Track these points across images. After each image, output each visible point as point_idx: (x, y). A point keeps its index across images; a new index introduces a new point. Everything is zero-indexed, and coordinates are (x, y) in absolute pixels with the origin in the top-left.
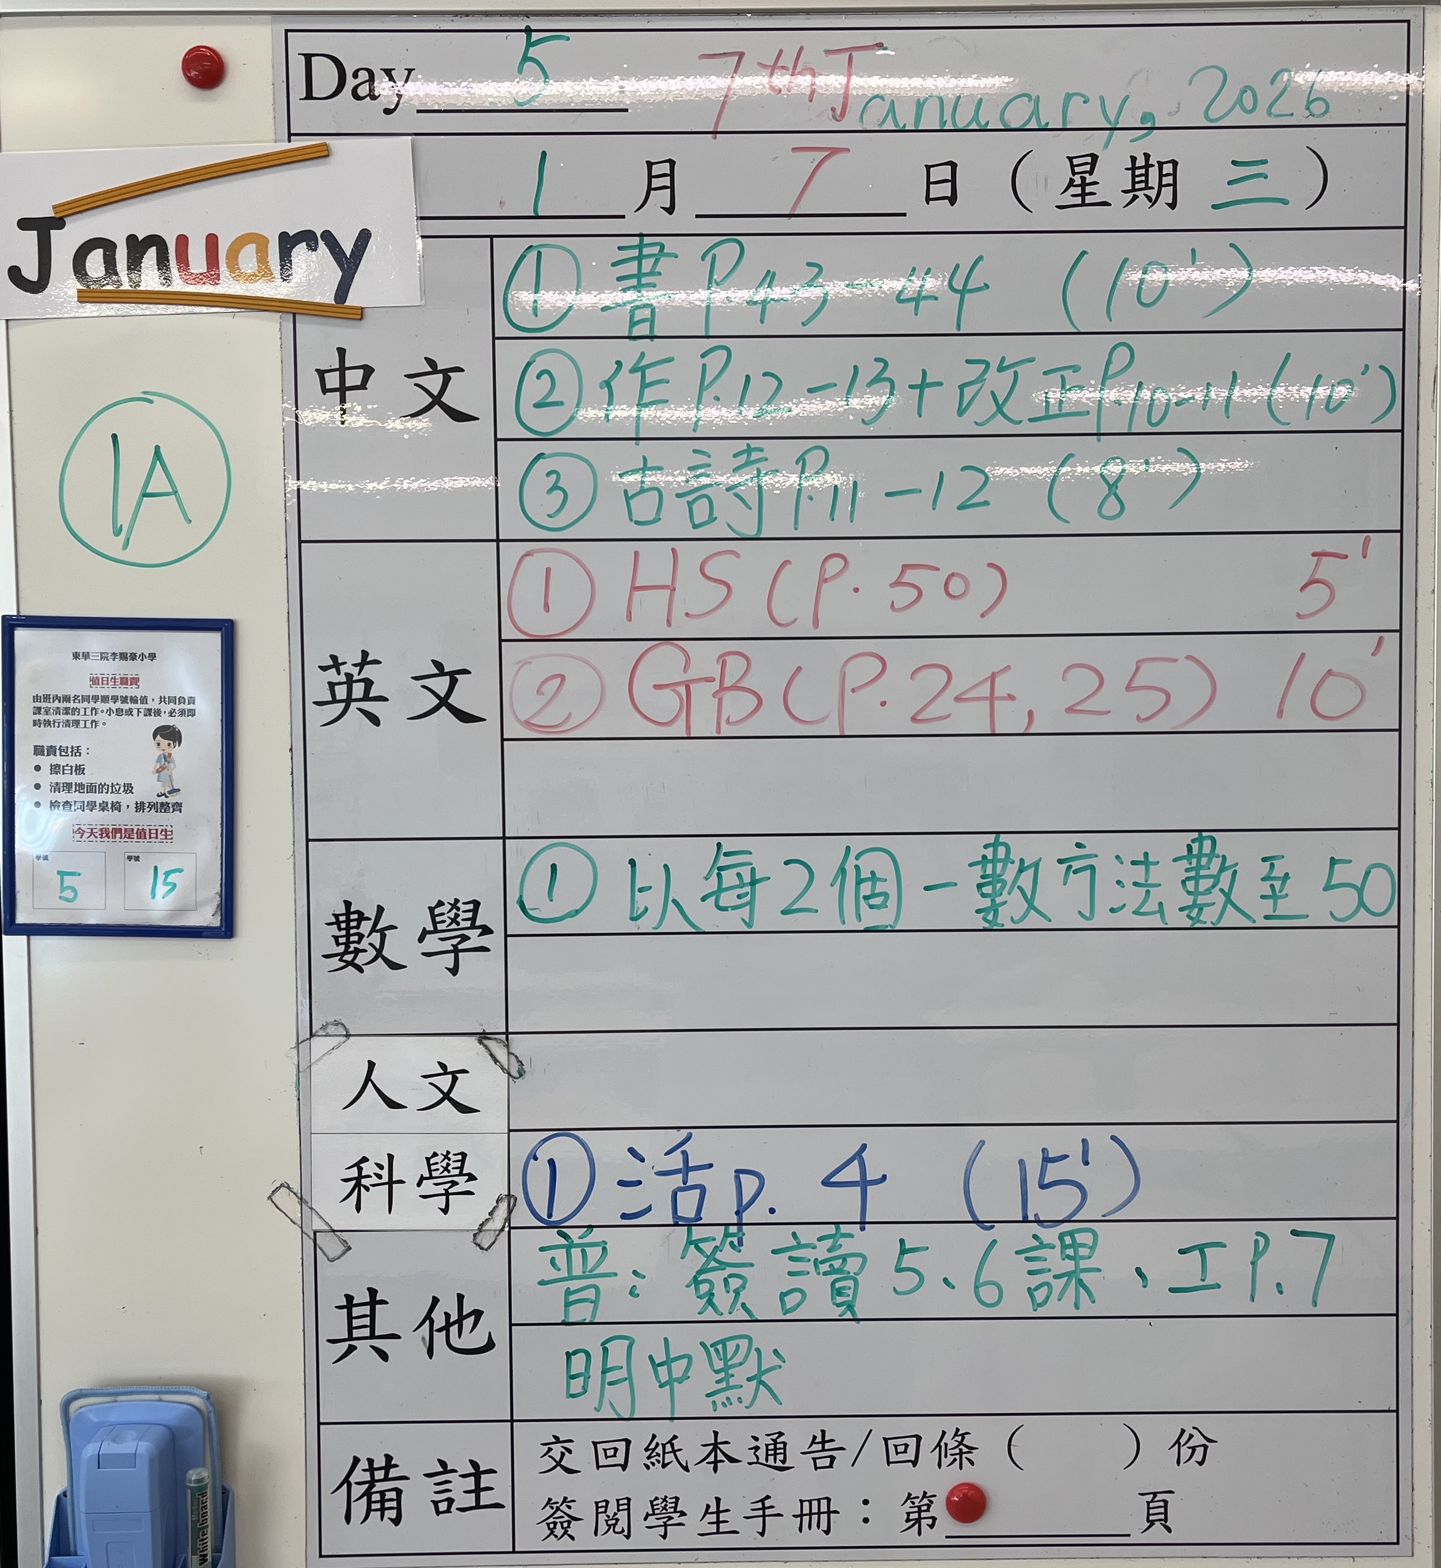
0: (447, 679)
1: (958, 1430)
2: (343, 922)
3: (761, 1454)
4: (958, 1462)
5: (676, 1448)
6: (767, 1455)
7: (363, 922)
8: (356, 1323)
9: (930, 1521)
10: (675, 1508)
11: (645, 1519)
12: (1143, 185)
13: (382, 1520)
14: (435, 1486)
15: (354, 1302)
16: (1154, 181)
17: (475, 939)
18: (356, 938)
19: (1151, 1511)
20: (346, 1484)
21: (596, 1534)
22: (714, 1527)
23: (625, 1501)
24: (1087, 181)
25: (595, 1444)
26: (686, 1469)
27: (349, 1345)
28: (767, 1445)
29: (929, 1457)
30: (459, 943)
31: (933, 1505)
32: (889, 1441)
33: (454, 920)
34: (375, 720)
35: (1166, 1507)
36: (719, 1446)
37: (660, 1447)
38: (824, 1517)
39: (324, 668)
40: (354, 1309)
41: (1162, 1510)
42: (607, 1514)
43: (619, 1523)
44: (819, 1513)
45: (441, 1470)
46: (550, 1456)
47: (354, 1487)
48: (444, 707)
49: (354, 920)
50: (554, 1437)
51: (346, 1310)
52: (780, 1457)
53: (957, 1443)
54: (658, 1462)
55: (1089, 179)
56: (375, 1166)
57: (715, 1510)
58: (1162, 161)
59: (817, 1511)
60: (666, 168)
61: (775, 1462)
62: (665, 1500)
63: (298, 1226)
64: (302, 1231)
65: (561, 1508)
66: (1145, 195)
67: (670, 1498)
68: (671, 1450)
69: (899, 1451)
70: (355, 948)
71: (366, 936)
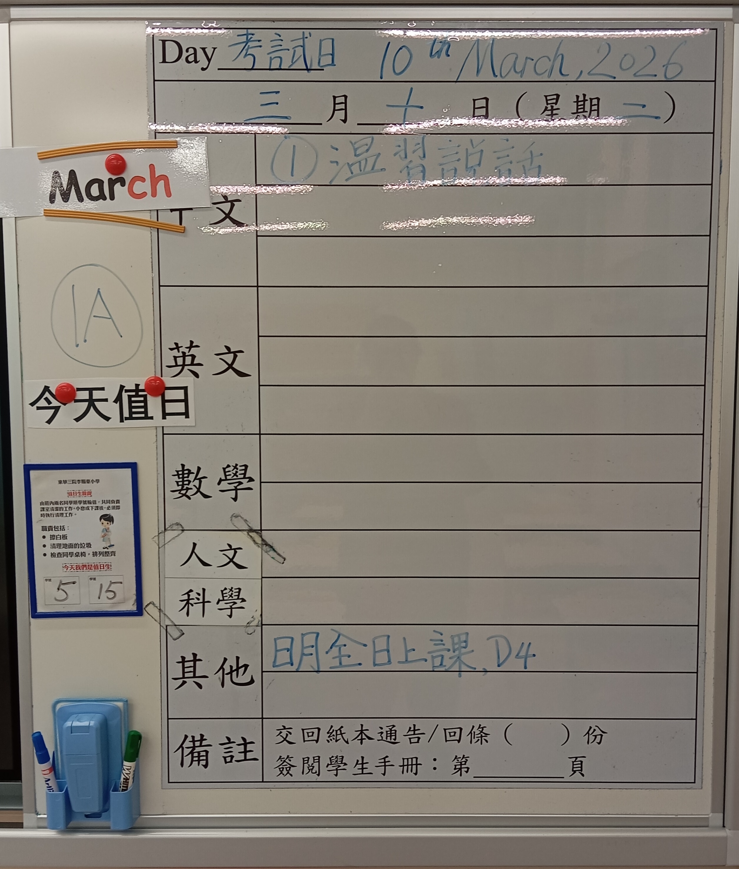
0: (232, 355)
1: (480, 725)
2: (181, 474)
3: (384, 735)
4: (480, 741)
5: (342, 732)
6: (387, 737)
7: (191, 475)
8: (186, 670)
9: (466, 770)
10: (342, 761)
11: (327, 766)
12: (582, 110)
13: (199, 765)
14: (225, 750)
15: (186, 660)
16: (587, 108)
17: (246, 484)
18: (187, 483)
19: (575, 766)
20: (181, 749)
21: (303, 773)
22: (360, 772)
23: (317, 758)
24: (554, 108)
25: (303, 730)
26: (347, 742)
27: (183, 681)
28: (387, 732)
29: (466, 738)
30: (238, 485)
31: (467, 762)
32: (447, 731)
33: (235, 474)
34: (196, 375)
35: (581, 764)
36: (364, 732)
37: (335, 732)
38: (414, 767)
39: (172, 349)
40: (186, 663)
41: (580, 766)
42: (309, 764)
43: (314, 768)
44: (412, 765)
45: (227, 741)
46: (281, 736)
47: (185, 749)
48: (230, 370)
49: (186, 474)
50: (283, 726)
51: (181, 664)
52: (393, 737)
53: (480, 732)
54: (334, 739)
55: (555, 107)
56: (196, 594)
57: (361, 763)
58: (592, 97)
59: (411, 764)
60: (342, 100)
61: (391, 739)
62: (337, 757)
63: (158, 623)
64: (160, 625)
65: (286, 761)
66: (584, 116)
67: (340, 757)
68: (340, 733)
69: (451, 735)
70: (187, 487)
71: (192, 481)
